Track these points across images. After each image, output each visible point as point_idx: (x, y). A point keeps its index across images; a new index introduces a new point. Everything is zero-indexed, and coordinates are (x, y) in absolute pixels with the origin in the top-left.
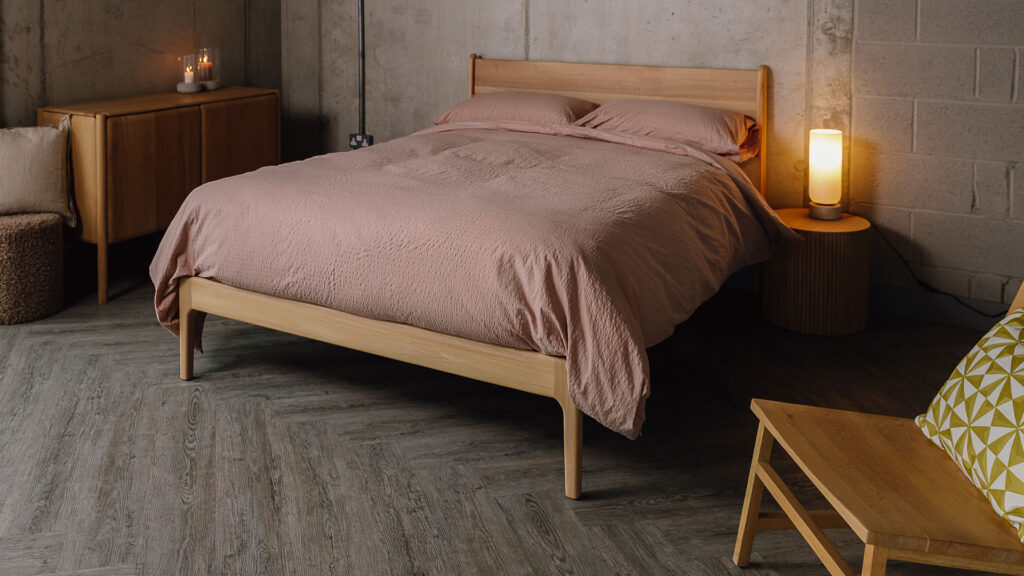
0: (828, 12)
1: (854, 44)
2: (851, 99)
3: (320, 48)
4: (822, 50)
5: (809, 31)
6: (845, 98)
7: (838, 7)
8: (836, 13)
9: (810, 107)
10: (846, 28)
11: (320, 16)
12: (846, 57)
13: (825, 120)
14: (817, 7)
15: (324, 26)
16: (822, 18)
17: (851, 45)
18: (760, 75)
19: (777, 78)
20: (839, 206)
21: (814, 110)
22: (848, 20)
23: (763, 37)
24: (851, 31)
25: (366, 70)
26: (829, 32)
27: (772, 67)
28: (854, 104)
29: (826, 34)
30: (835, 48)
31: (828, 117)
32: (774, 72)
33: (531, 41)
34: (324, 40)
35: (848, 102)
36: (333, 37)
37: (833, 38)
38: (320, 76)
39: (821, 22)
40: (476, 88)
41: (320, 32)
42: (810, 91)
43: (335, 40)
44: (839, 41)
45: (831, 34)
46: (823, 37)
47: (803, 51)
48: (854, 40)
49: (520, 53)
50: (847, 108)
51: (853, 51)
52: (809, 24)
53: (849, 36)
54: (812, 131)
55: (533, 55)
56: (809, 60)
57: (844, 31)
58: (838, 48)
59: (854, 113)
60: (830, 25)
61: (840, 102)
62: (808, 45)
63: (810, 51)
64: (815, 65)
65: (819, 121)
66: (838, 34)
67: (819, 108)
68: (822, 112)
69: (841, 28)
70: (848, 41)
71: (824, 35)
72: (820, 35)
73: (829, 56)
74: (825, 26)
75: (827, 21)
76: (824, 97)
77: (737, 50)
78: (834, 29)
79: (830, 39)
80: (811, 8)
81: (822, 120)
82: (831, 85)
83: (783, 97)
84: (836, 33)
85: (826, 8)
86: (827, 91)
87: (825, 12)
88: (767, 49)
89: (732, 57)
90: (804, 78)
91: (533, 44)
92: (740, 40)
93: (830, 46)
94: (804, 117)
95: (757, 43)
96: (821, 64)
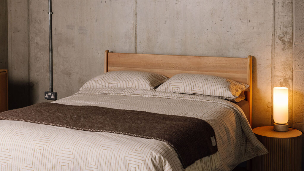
0: (281, 29)
1: (294, 45)
3: (29, 47)
4: (279, 47)
5: (272, 38)
6: (290, 71)
7: (286, 27)
8: (285, 30)
9: (273, 76)
10: (290, 37)
11: (28, 30)
12: (290, 51)
13: (281, 82)
14: (276, 27)
15: (31, 36)
16: (279, 32)
17: (292, 46)
18: (248, 61)
19: (258, 62)
20: (287, 124)
21: (276, 77)
22: (291, 33)
23: (251, 42)
24: (292, 39)
25: (53, 58)
26: (282, 39)
27: (256, 56)
28: (294, 74)
29: (281, 40)
30: (284, 47)
31: (282, 81)
32: (257, 59)
33: (138, 43)
34: (31, 43)
35: (291, 73)
36: (36, 41)
37: (284, 42)
38: (29, 62)
39: (278, 34)
40: (108, 67)
41: (29, 39)
42: (273, 68)
43: (37, 43)
44: (286, 44)
45: (283, 40)
46: (279, 42)
47: (270, 48)
48: (294, 43)
49: (132, 50)
50: (291, 76)
51: (293, 49)
52: (272, 35)
53: (291, 41)
54: (274, 88)
55: (139, 50)
56: (273, 53)
57: (289, 38)
58: (286, 47)
59: (294, 79)
60: (282, 36)
61: (288, 74)
62: (272, 45)
63: (273, 48)
64: (276, 55)
65: (278, 83)
66: (286, 40)
67: (278, 76)
68: (279, 78)
69: (287, 37)
70: (291, 43)
71: (279, 41)
72: (277, 40)
73: (282, 51)
74: (280, 36)
75: (281, 34)
76: (280, 71)
77: (239, 48)
78: (284, 38)
79: (282, 42)
80: (273, 26)
81: (279, 82)
82: (283, 65)
83: (261, 71)
84: (285, 40)
85: (280, 27)
86: (281, 68)
87: (280, 29)
88: (253, 48)
89: (236, 51)
90: (270, 62)
91: (139, 45)
92: (240, 43)
93: (282, 46)
94: (271, 81)
95: (248, 45)
96: (278, 55)
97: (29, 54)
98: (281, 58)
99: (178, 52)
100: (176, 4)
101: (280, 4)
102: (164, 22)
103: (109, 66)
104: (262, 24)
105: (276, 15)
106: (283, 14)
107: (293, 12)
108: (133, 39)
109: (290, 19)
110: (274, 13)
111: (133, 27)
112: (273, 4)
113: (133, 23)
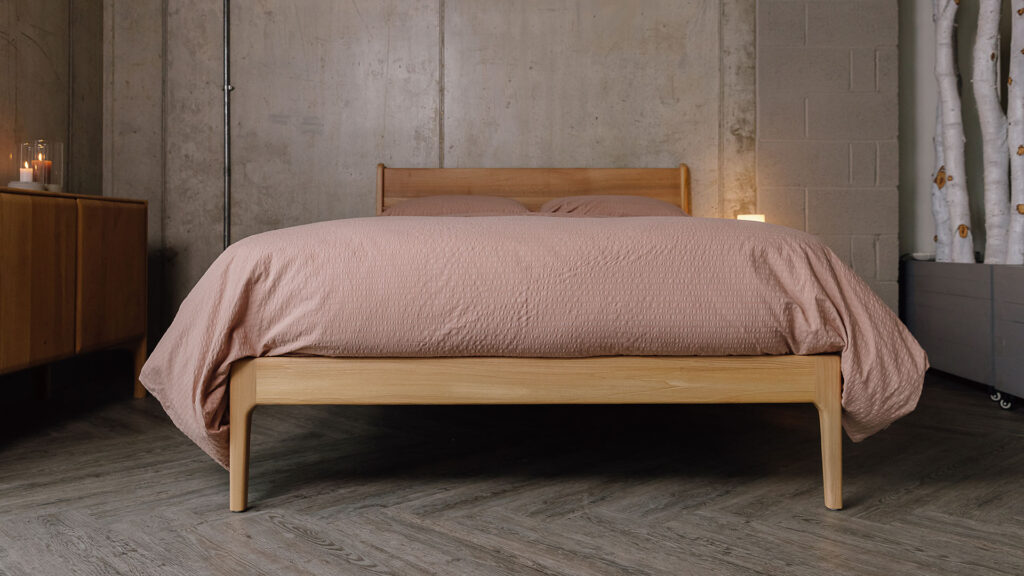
0: (735, 115)
1: (757, 143)
2: (755, 191)
3: (164, 166)
4: (732, 146)
5: (720, 133)
6: (750, 190)
7: (744, 111)
8: (742, 116)
9: (722, 201)
10: (751, 128)
11: (164, 129)
12: (751, 154)
13: (735, 211)
14: (726, 111)
15: (170, 141)
16: (731, 121)
17: (754, 145)
21: (726, 203)
22: (752, 122)
23: (680, 139)
24: (754, 132)
25: (232, 190)
26: (736, 133)
27: (690, 165)
28: (758, 195)
29: (734, 134)
30: (741, 147)
31: (738, 208)
32: (693, 170)
33: (447, 149)
34: (169, 156)
35: (753, 194)
36: (183, 152)
37: (740, 138)
39: (730, 125)
40: (385, 199)
41: (163, 148)
42: (721, 186)
43: (187, 156)
44: (745, 140)
45: (738, 135)
46: (732, 138)
47: (715, 150)
48: (757, 139)
49: (433, 162)
50: (753, 199)
51: (756, 150)
52: (720, 127)
53: (753, 135)
55: (448, 163)
56: (720, 159)
57: (748, 131)
58: (744, 146)
59: (758, 203)
60: (737, 126)
61: (747, 195)
62: (719, 145)
63: (721, 150)
64: (725, 163)
65: (730, 212)
66: (744, 134)
67: (730, 201)
68: (733, 204)
69: (747, 129)
70: (752, 140)
71: (732, 135)
72: (729, 136)
73: (737, 154)
74: (733, 127)
75: (734, 123)
76: (734, 190)
77: (657, 152)
78: (740, 130)
79: (737, 139)
80: (721, 112)
81: (732, 211)
82: (739, 179)
83: (699, 193)
84: (742, 133)
85: (733, 112)
86: (736, 185)
87: (733, 115)
88: (684, 150)
89: (653, 157)
90: (716, 175)
91: (449, 152)
92: (661, 142)
93: (737, 145)
95: (675, 144)
96: (731, 161)
97: (164, 183)
98: (735, 167)
99: (534, 164)
100: (531, 68)
101: (733, 70)
102: (506, 104)
103: (387, 197)
104: (701, 106)
105: (726, 89)
106: (739, 88)
107: (755, 83)
108: (436, 139)
109: (750, 96)
110: (722, 86)
111: (433, 116)
112: (720, 70)
113: (434, 107)
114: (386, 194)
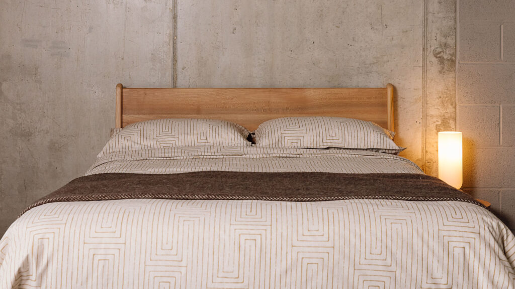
0: (438, 40)
1: (457, 64)
2: (455, 108)
4: (434, 67)
5: (424, 55)
6: (450, 107)
7: (445, 36)
8: (443, 40)
9: (425, 116)
10: (451, 52)
12: (452, 75)
13: (437, 125)
14: (429, 36)
16: (434, 45)
17: (455, 66)
18: (390, 92)
19: (401, 94)
21: (429, 118)
22: (453, 46)
23: (388, 61)
24: (454, 55)
26: (438, 56)
27: (396, 85)
28: (458, 111)
29: (437, 58)
30: (443, 68)
31: (440, 123)
32: (398, 90)
33: (179, 70)
35: (453, 110)
37: (441, 60)
39: (433, 48)
40: (123, 116)
42: (425, 103)
44: (446, 62)
45: (440, 57)
46: (434, 60)
47: (420, 71)
48: (457, 61)
49: (167, 81)
50: (453, 115)
51: (456, 71)
52: (424, 49)
53: (454, 58)
56: (424, 79)
57: (449, 54)
58: (446, 68)
59: (458, 118)
60: (439, 50)
61: (448, 111)
62: (423, 66)
63: (425, 70)
64: (428, 81)
65: (433, 127)
67: (432, 116)
68: (435, 119)
69: (448, 52)
70: (453, 62)
71: (435, 58)
72: (432, 58)
73: (439, 74)
74: (436, 51)
75: (437, 47)
76: (436, 107)
77: (368, 72)
78: (442, 53)
79: (439, 61)
80: (424, 36)
81: (435, 126)
82: (440, 97)
83: (404, 109)
84: (444, 56)
85: (436, 37)
86: (438, 102)
87: (436, 40)
88: (392, 71)
89: (364, 78)
90: (420, 93)
91: (182, 73)
92: (370, 64)
93: (439, 66)
94: (421, 124)
95: (383, 66)
96: (433, 81)
98: (438, 86)
99: (257, 83)
102: (232, 30)
103: (125, 114)
104: (407, 31)
105: (430, 17)
106: (441, 15)
107: (455, 11)
108: (170, 62)
109: (452, 23)
110: (426, 13)
111: (168, 40)
113: (168, 32)
114: (123, 111)
